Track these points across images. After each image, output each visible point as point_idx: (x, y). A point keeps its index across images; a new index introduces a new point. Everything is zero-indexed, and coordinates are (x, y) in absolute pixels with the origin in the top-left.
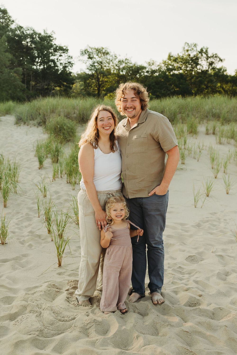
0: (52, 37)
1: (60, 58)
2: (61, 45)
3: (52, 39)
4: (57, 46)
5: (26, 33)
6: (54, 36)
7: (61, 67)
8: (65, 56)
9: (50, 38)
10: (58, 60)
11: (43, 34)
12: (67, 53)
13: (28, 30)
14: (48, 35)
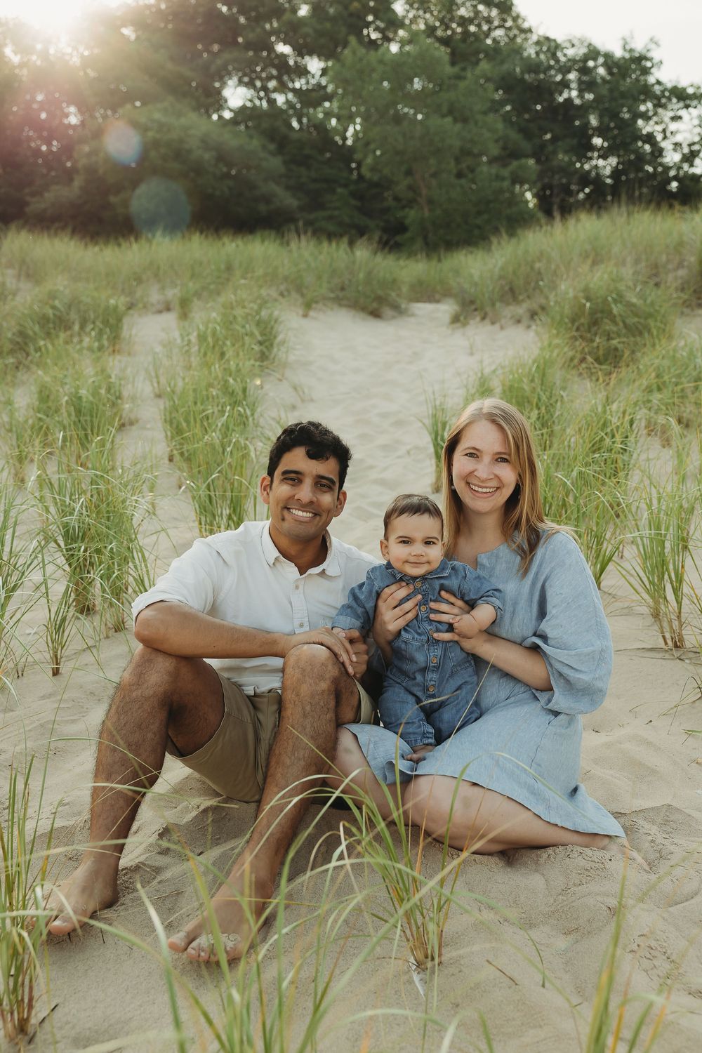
0: (647, 59)
1: (673, 126)
2: (679, 82)
3: (649, 64)
4: (666, 89)
5: (565, 55)
6: (656, 55)
7: (677, 157)
8: (691, 119)
9: (643, 63)
10: (668, 134)
11: (619, 53)
12: (695, 107)
13: (573, 46)
14: (637, 55)
